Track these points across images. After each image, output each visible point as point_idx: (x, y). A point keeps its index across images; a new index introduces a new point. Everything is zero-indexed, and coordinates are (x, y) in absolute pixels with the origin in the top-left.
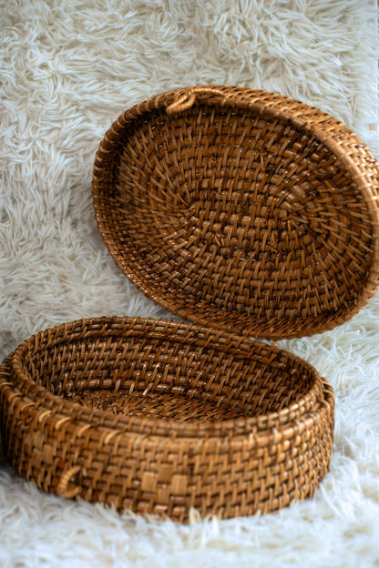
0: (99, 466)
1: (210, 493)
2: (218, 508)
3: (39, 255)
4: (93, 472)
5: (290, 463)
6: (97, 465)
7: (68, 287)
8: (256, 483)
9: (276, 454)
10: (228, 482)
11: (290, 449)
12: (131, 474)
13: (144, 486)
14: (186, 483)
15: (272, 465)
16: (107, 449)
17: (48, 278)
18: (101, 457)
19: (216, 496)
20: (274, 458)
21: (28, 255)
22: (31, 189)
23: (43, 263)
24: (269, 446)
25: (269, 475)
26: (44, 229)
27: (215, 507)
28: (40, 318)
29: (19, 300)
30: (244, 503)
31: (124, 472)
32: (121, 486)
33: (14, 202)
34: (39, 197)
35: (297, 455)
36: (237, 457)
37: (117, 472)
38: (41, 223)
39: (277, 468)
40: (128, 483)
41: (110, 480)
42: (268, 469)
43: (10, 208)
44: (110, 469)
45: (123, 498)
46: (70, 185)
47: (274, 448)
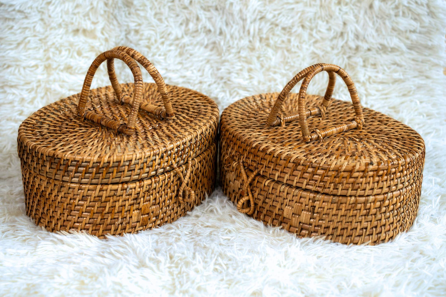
0: (261, 197)
1: (323, 226)
2: (329, 235)
3: (237, 56)
4: (258, 201)
5: (379, 216)
6: (260, 197)
7: (253, 75)
8: (354, 225)
9: (369, 209)
10: (336, 221)
11: (380, 207)
12: (278, 206)
13: (285, 215)
14: (309, 217)
15: (367, 215)
16: (266, 189)
17: (241, 70)
18: (263, 193)
19: (328, 227)
20: (368, 211)
21: (232, 55)
22: (237, 18)
23: (239, 61)
24: (365, 203)
25: (363, 221)
26: (242, 41)
27: (327, 234)
28: (235, 91)
29: (224, 81)
30: (345, 235)
31: (274, 204)
32: (272, 212)
33: (227, 25)
34: (241, 22)
35: (385, 212)
36: (343, 206)
37: (271, 203)
38: (241, 38)
39: (369, 218)
40: (276, 211)
41: (267, 207)
42: (363, 217)
43: (224, 28)
44: (267, 200)
45: (273, 219)
46: (259, 17)
47: (368, 205)
